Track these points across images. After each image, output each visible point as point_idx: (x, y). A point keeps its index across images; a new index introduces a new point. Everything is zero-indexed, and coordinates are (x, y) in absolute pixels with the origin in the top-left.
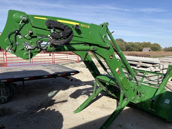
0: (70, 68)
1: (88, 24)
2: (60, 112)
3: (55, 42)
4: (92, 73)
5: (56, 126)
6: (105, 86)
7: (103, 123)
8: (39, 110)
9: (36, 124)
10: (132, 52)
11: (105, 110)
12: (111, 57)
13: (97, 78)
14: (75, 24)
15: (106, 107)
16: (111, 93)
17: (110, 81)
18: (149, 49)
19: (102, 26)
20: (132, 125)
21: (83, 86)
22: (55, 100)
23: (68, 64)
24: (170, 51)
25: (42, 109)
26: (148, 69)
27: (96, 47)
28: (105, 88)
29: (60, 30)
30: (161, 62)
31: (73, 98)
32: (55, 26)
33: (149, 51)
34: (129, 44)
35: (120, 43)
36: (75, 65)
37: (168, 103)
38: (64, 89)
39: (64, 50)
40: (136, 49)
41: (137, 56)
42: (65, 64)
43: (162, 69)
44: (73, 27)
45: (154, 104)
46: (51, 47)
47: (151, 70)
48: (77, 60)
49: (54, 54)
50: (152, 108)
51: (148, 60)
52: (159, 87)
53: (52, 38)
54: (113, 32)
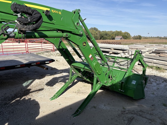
0: (45, 57)
1: (59, 10)
2: (37, 100)
3: (23, 28)
4: (67, 61)
5: (32, 114)
6: (80, 73)
7: (79, 107)
8: (13, 100)
9: (11, 114)
10: (105, 40)
11: (81, 95)
12: (84, 44)
13: (72, 65)
14: (45, 9)
15: (81, 92)
16: (85, 79)
17: (85, 67)
18: (121, 37)
19: (75, 13)
20: (105, 105)
21: (59, 74)
22: (30, 89)
23: (43, 53)
24: (138, 39)
25: (16, 99)
26: (119, 55)
27: (69, 34)
28: (81, 74)
29: (28, 15)
30: (130, 48)
31: (49, 86)
32: (22, 10)
33: (121, 39)
34: (103, 33)
35: (95, 32)
36: (51, 54)
37: (134, 83)
38: (40, 78)
39: (35, 37)
40: (109, 38)
41: (109, 43)
42: (40, 53)
43: (131, 55)
44: (43, 12)
45: (123, 86)
46: (19, 33)
47: (121, 56)
48: (52, 48)
49: (28, 43)
50: (121, 89)
51: (119, 47)
52: (127, 70)
53: (19, 24)
54: (85, 19)
